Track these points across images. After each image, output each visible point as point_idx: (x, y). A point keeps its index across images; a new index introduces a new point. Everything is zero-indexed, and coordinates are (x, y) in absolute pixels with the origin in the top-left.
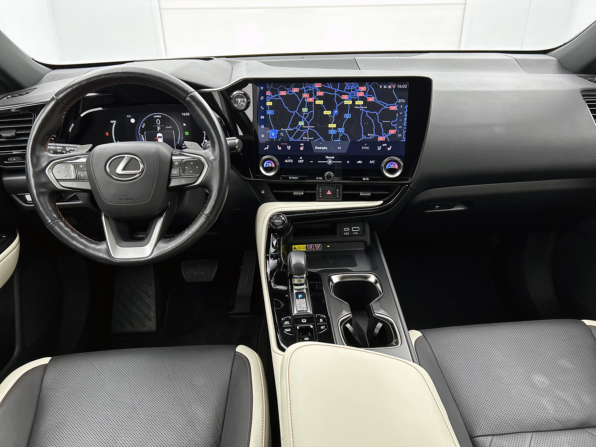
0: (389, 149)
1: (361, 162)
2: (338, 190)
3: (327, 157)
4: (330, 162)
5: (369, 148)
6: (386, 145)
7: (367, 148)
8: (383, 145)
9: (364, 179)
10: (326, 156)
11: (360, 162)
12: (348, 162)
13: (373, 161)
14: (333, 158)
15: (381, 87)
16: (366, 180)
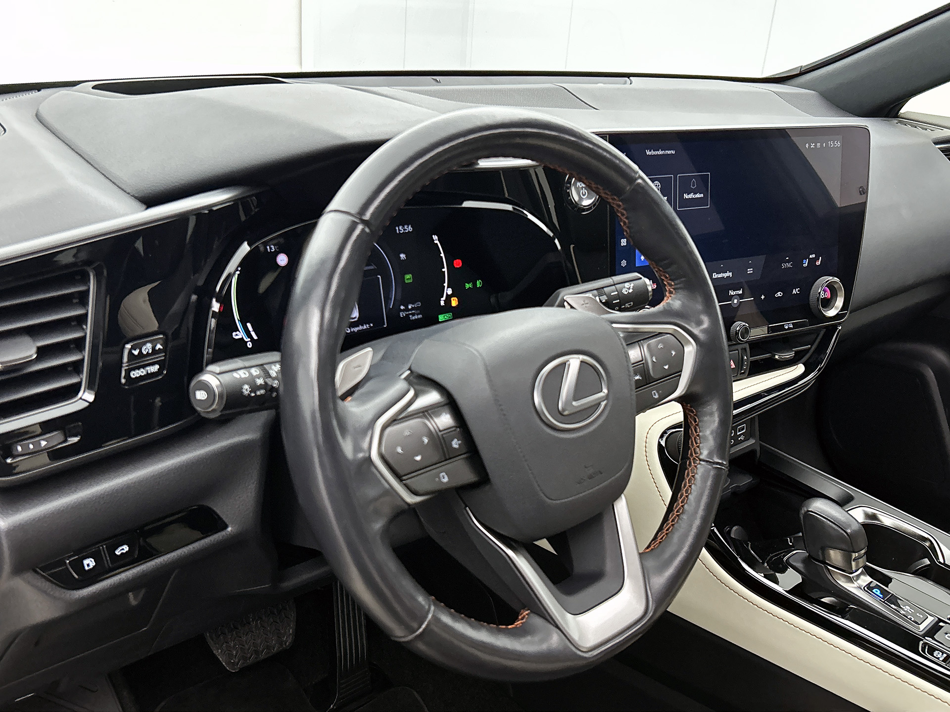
0: (818, 263)
1: (781, 294)
2: (745, 358)
3: (732, 293)
4: (736, 301)
5: (791, 265)
6: (814, 256)
7: (789, 265)
8: (811, 257)
9: (786, 327)
10: (730, 291)
11: (779, 295)
12: (763, 297)
13: (797, 290)
14: (740, 292)
15: (807, 146)
16: (789, 329)
